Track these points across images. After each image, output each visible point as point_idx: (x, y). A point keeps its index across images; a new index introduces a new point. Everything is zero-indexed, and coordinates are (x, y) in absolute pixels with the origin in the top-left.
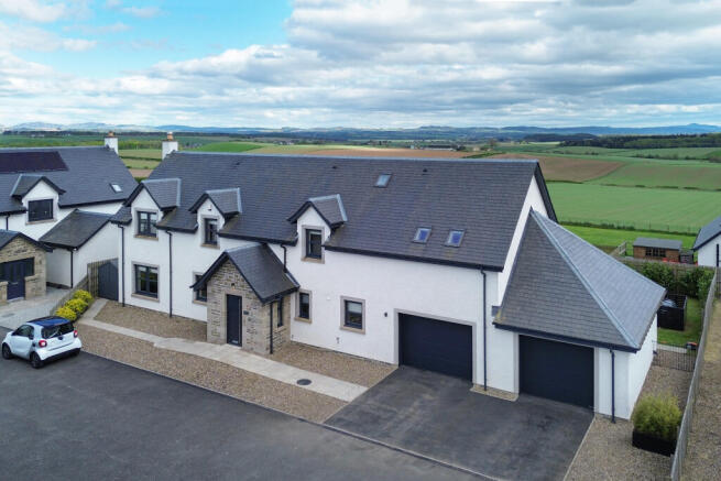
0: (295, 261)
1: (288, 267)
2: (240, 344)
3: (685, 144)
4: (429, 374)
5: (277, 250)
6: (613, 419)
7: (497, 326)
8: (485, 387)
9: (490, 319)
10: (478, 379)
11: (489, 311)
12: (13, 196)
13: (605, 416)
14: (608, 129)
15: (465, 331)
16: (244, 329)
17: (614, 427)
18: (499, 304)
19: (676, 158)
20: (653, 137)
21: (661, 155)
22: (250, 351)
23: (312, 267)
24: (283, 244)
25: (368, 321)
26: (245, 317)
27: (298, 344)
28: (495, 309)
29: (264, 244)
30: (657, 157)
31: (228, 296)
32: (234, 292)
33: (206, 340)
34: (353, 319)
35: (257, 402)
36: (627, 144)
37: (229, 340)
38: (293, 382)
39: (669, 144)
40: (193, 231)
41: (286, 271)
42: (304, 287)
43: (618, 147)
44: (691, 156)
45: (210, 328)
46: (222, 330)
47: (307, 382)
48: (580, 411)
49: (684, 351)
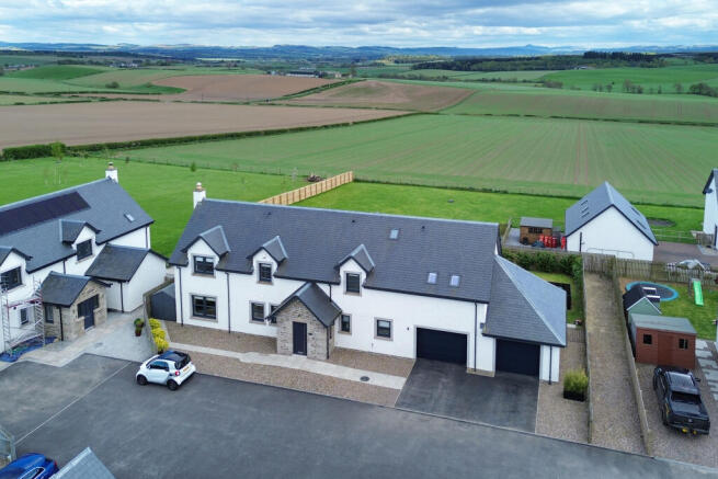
0: (338, 295)
1: (333, 298)
2: (305, 354)
3: (524, 67)
4: (437, 363)
5: (325, 288)
6: (550, 383)
7: (484, 335)
8: (475, 370)
9: (479, 331)
10: (470, 364)
11: (478, 326)
12: (64, 242)
13: (544, 381)
14: (455, 50)
15: (463, 338)
16: (309, 345)
17: (552, 387)
18: (484, 321)
19: (515, 81)
20: (496, 60)
21: (503, 78)
22: (314, 358)
23: (352, 298)
24: (330, 284)
25: (395, 332)
26: (309, 337)
27: (340, 349)
28: (482, 325)
29: (314, 283)
30: (499, 81)
31: (294, 323)
32: (300, 320)
33: (276, 352)
34: (384, 331)
35: (345, 397)
36: (474, 67)
37: (296, 351)
38: (358, 380)
39: (509, 67)
40: (251, 273)
41: (331, 300)
42: (346, 311)
43: (466, 70)
44: (527, 79)
45: (279, 344)
46: (290, 346)
47: (366, 379)
48: (531, 379)
49: (574, 326)
